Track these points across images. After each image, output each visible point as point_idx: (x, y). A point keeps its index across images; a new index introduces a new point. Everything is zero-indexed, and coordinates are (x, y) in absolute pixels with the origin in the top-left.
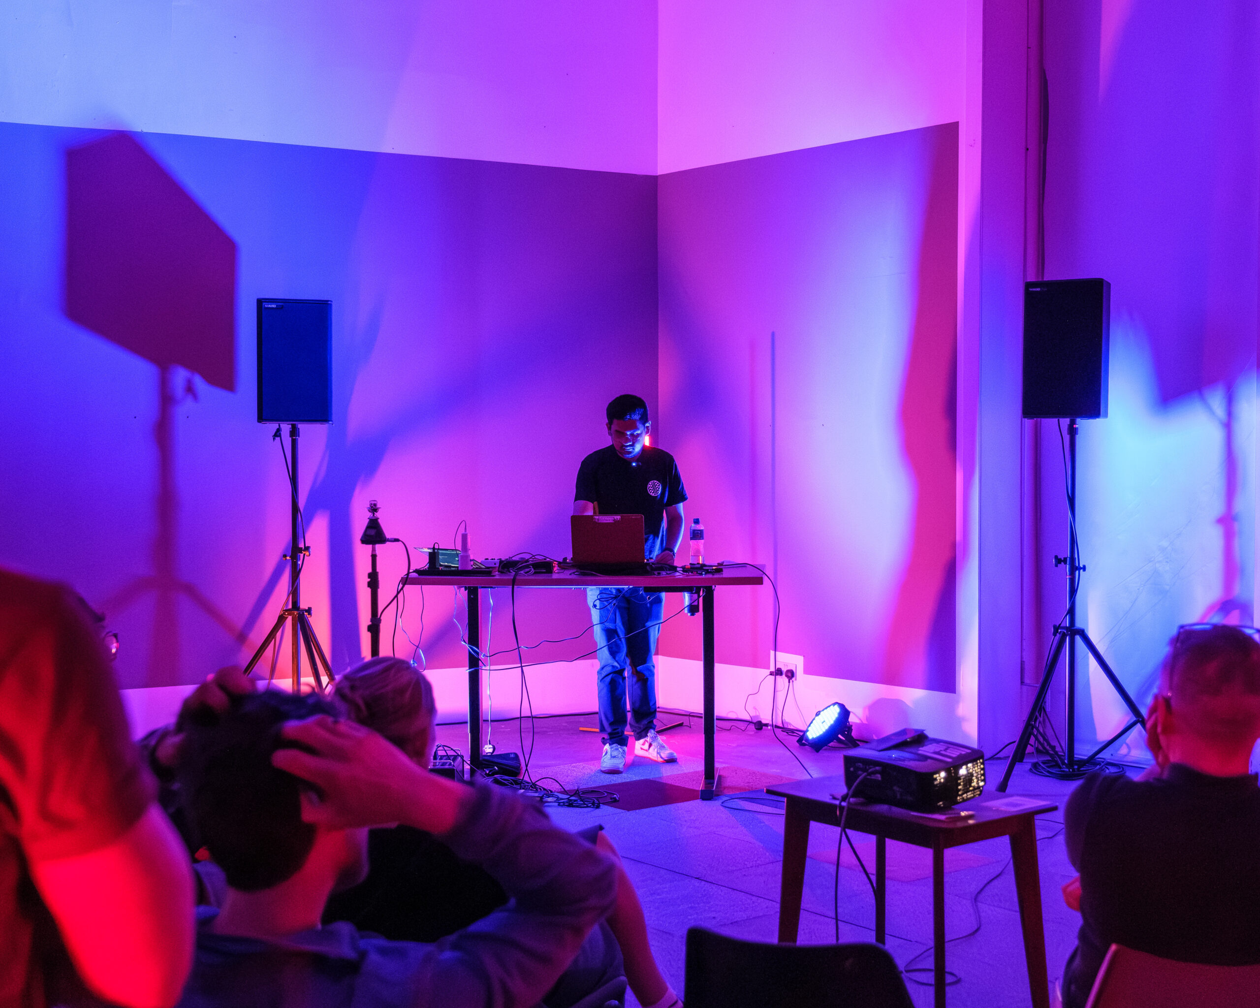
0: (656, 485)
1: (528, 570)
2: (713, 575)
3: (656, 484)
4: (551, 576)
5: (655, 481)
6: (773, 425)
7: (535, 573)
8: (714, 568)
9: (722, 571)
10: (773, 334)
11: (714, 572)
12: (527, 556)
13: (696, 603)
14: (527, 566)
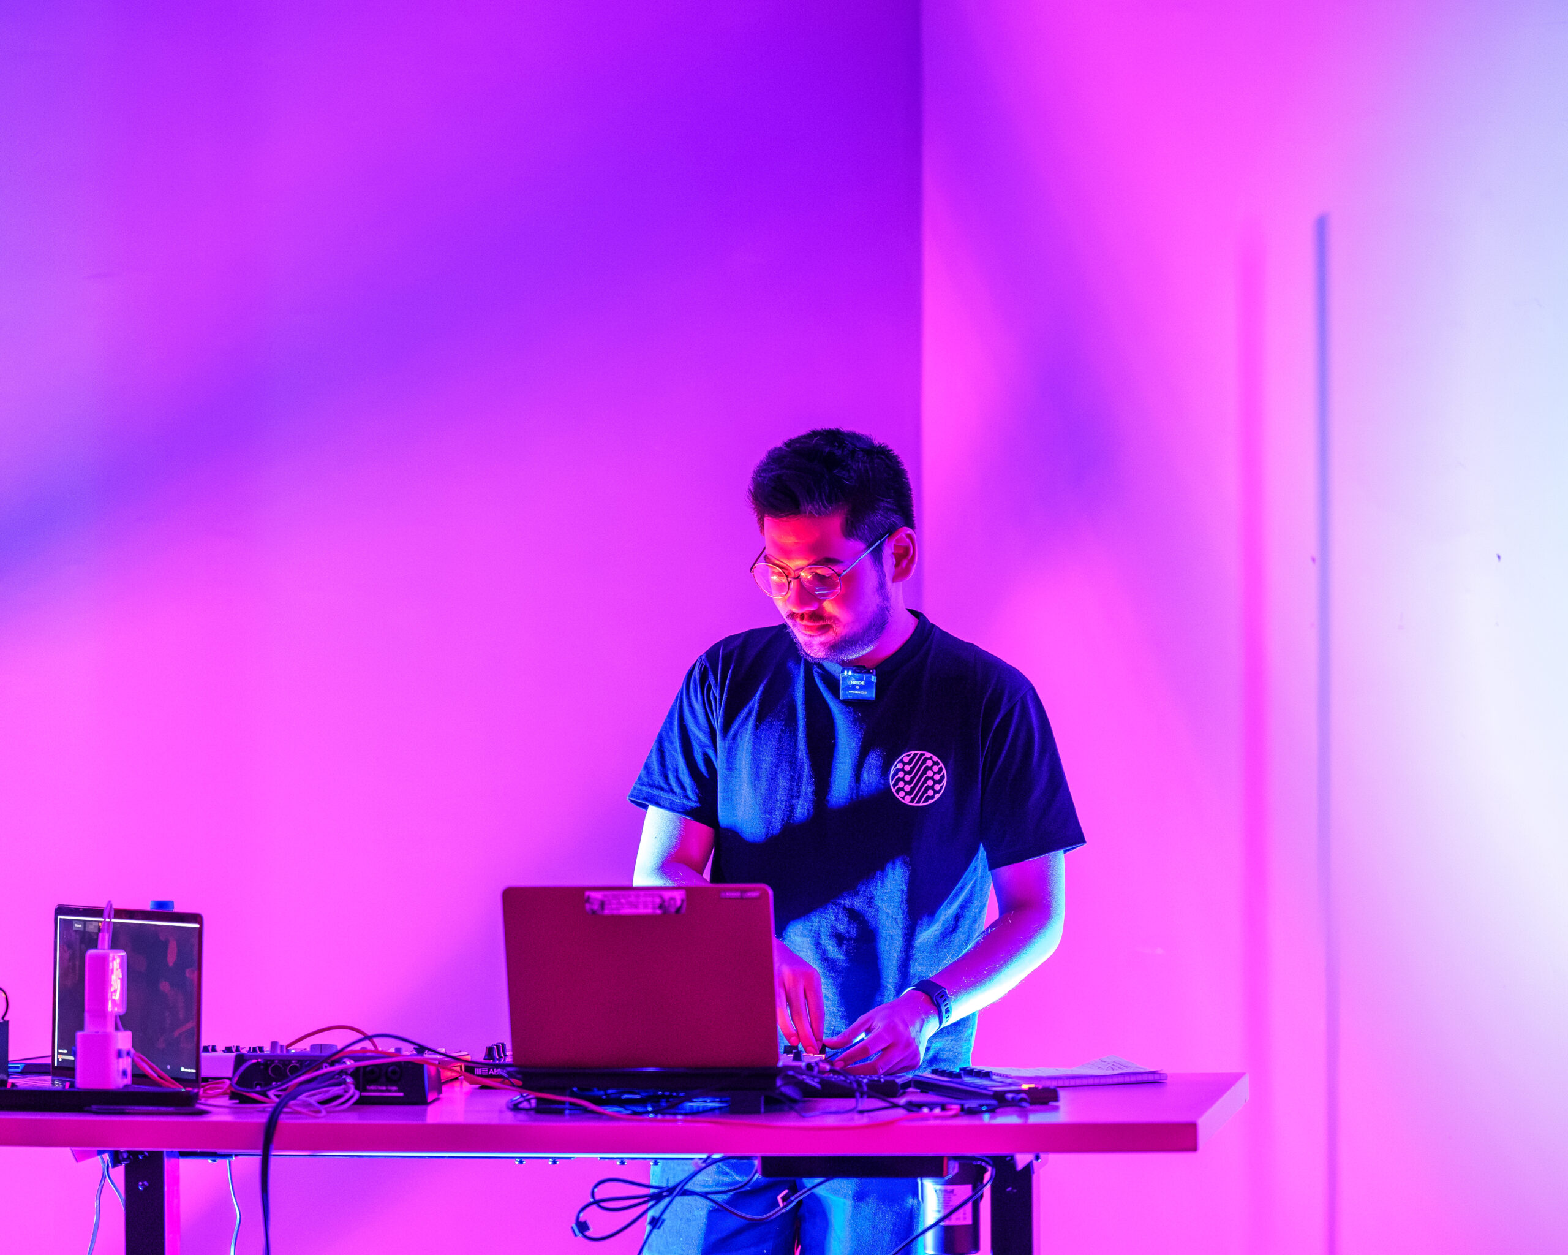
0: (930, 768)
1: (335, 1090)
2: (1024, 1114)
3: (929, 763)
4: (424, 1114)
5: (928, 755)
6: (1323, 559)
7: (362, 1102)
8: (1025, 1087)
9: (1057, 1099)
10: (1322, 226)
11: (1022, 1100)
12: (338, 1040)
13: (963, 1218)
14: (336, 1079)
